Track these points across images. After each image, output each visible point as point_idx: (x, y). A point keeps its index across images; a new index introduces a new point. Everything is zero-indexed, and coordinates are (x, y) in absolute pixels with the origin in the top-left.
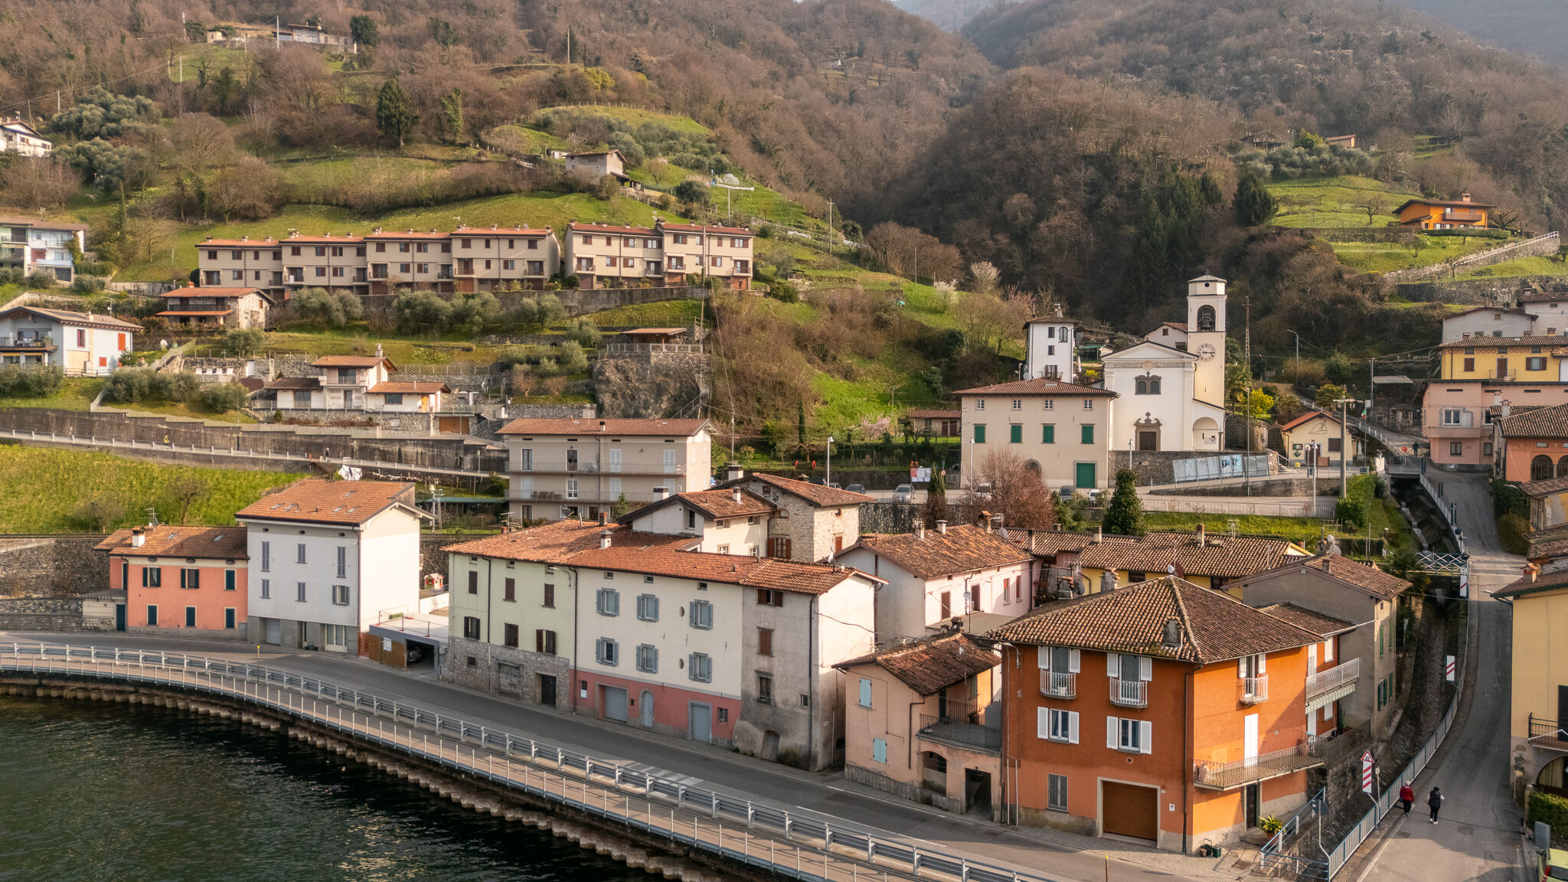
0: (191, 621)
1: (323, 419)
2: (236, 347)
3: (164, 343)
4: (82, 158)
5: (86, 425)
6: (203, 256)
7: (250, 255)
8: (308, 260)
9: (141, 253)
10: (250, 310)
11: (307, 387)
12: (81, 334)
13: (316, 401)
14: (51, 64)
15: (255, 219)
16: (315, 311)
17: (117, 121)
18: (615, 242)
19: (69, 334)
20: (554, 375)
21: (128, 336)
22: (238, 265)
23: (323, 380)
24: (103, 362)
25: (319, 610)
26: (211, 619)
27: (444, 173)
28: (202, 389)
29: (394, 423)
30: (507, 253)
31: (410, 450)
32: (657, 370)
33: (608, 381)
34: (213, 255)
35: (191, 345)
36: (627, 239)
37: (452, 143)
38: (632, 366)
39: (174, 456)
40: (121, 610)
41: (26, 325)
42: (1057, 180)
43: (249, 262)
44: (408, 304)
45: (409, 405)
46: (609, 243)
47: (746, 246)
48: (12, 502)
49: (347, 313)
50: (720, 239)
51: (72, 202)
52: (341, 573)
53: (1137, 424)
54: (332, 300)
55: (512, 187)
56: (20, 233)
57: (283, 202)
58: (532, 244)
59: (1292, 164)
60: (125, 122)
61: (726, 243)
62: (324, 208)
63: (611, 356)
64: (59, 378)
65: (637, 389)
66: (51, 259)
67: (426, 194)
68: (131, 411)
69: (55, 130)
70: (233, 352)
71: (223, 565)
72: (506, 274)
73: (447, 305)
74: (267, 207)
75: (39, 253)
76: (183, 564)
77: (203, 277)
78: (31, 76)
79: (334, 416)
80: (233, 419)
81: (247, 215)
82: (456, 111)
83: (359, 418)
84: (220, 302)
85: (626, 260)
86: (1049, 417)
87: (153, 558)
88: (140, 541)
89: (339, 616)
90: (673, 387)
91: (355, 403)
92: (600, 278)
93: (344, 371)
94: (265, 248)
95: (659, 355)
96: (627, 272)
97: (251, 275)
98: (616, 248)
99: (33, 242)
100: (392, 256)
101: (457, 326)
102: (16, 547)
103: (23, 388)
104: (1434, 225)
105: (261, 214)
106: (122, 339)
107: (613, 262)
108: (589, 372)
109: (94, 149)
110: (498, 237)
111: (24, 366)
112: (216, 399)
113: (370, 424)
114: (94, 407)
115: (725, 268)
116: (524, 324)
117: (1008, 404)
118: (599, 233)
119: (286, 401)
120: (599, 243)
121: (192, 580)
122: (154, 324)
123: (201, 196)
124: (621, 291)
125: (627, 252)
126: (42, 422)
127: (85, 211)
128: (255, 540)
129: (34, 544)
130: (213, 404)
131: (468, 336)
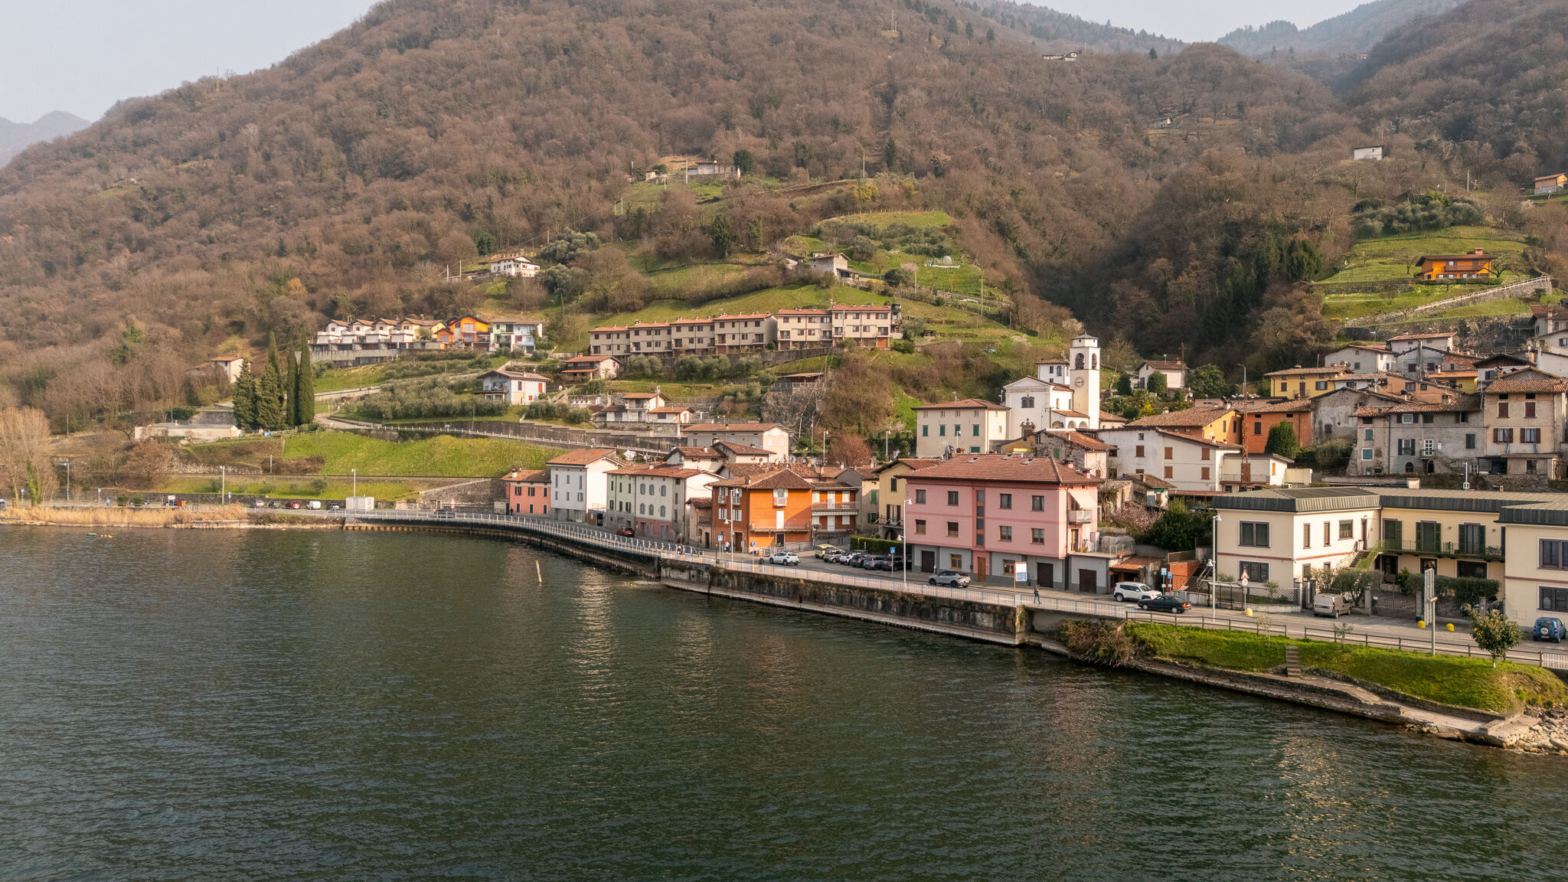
0: (531, 511)
1: (626, 427)
2: (594, 389)
3: (561, 387)
4: (550, 278)
5: (517, 429)
6: (592, 337)
7: (615, 336)
8: (643, 337)
9: (569, 336)
10: (607, 367)
11: (619, 410)
12: (520, 384)
13: (625, 417)
14: (548, 211)
15: (634, 311)
16: (636, 368)
17: (574, 250)
18: (803, 321)
19: (514, 384)
20: (743, 401)
21: (544, 384)
22: (609, 342)
23: (627, 406)
24: (530, 398)
25: (573, 504)
26: (538, 510)
27: (746, 274)
28: (571, 411)
29: (660, 429)
30: (744, 330)
31: (664, 443)
32: (795, 398)
33: (767, 405)
34: (597, 337)
35: (573, 388)
36: (810, 318)
37: (757, 252)
38: (782, 395)
39: (552, 444)
40: (508, 505)
41: (497, 380)
42: (1193, 246)
43: (614, 340)
44: (682, 363)
45: (670, 419)
46: (799, 321)
47: (886, 318)
48: (482, 465)
49: (652, 369)
50: (869, 314)
51: (543, 305)
52: (581, 488)
53: (1022, 425)
54: (645, 361)
55: (771, 284)
56: (510, 327)
57: (651, 299)
58: (757, 324)
59: (1405, 220)
60: (579, 250)
61: (873, 317)
62: (672, 301)
63: (772, 391)
64: (507, 406)
65: (782, 409)
66: (524, 342)
67: (726, 291)
68: (537, 423)
69: (545, 258)
70: (591, 392)
71: (542, 485)
72: (743, 342)
73: (700, 362)
74: (641, 303)
75: (519, 338)
76: (529, 485)
77: (592, 350)
78: (538, 218)
79: (632, 425)
80: (585, 428)
81: (630, 309)
82: (758, 231)
83: (644, 426)
84: (592, 364)
85: (810, 331)
86: (958, 421)
87: (519, 482)
88: (515, 475)
89: (579, 506)
90: (803, 408)
91: (643, 419)
92: (794, 342)
93: (639, 401)
94: (622, 332)
95: (798, 389)
96: (810, 338)
97: (615, 347)
98: (804, 324)
99: (517, 332)
100: (685, 334)
101: (705, 375)
102: (477, 481)
103: (493, 411)
104: (1437, 276)
105: (637, 307)
106: (540, 386)
107: (802, 332)
108: (759, 400)
109: (557, 271)
110: (739, 320)
111: (495, 401)
112: (575, 416)
113: (648, 429)
114: (522, 420)
115: (873, 333)
116: (739, 373)
117: (938, 414)
118: (793, 316)
119: (611, 417)
120: (793, 322)
121: (532, 492)
122: (558, 377)
123: (606, 298)
124: (804, 351)
125: (810, 326)
126: (499, 428)
127: (548, 310)
128: (553, 473)
129: (483, 480)
130: (575, 419)
131: (711, 380)
